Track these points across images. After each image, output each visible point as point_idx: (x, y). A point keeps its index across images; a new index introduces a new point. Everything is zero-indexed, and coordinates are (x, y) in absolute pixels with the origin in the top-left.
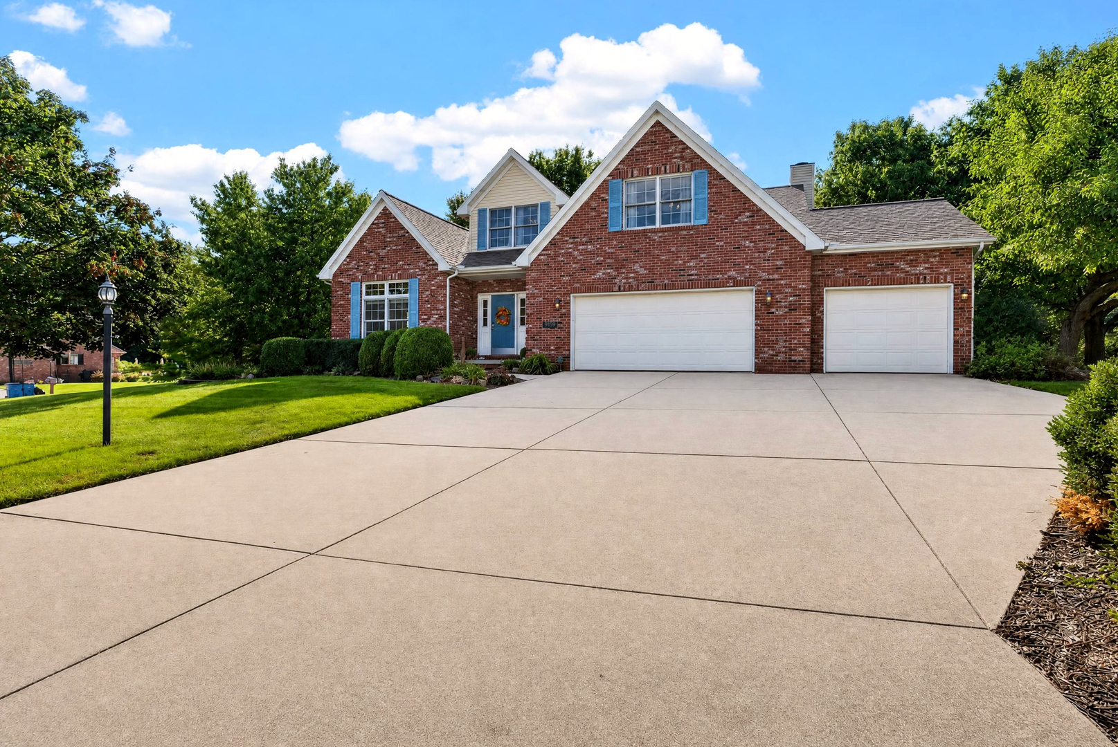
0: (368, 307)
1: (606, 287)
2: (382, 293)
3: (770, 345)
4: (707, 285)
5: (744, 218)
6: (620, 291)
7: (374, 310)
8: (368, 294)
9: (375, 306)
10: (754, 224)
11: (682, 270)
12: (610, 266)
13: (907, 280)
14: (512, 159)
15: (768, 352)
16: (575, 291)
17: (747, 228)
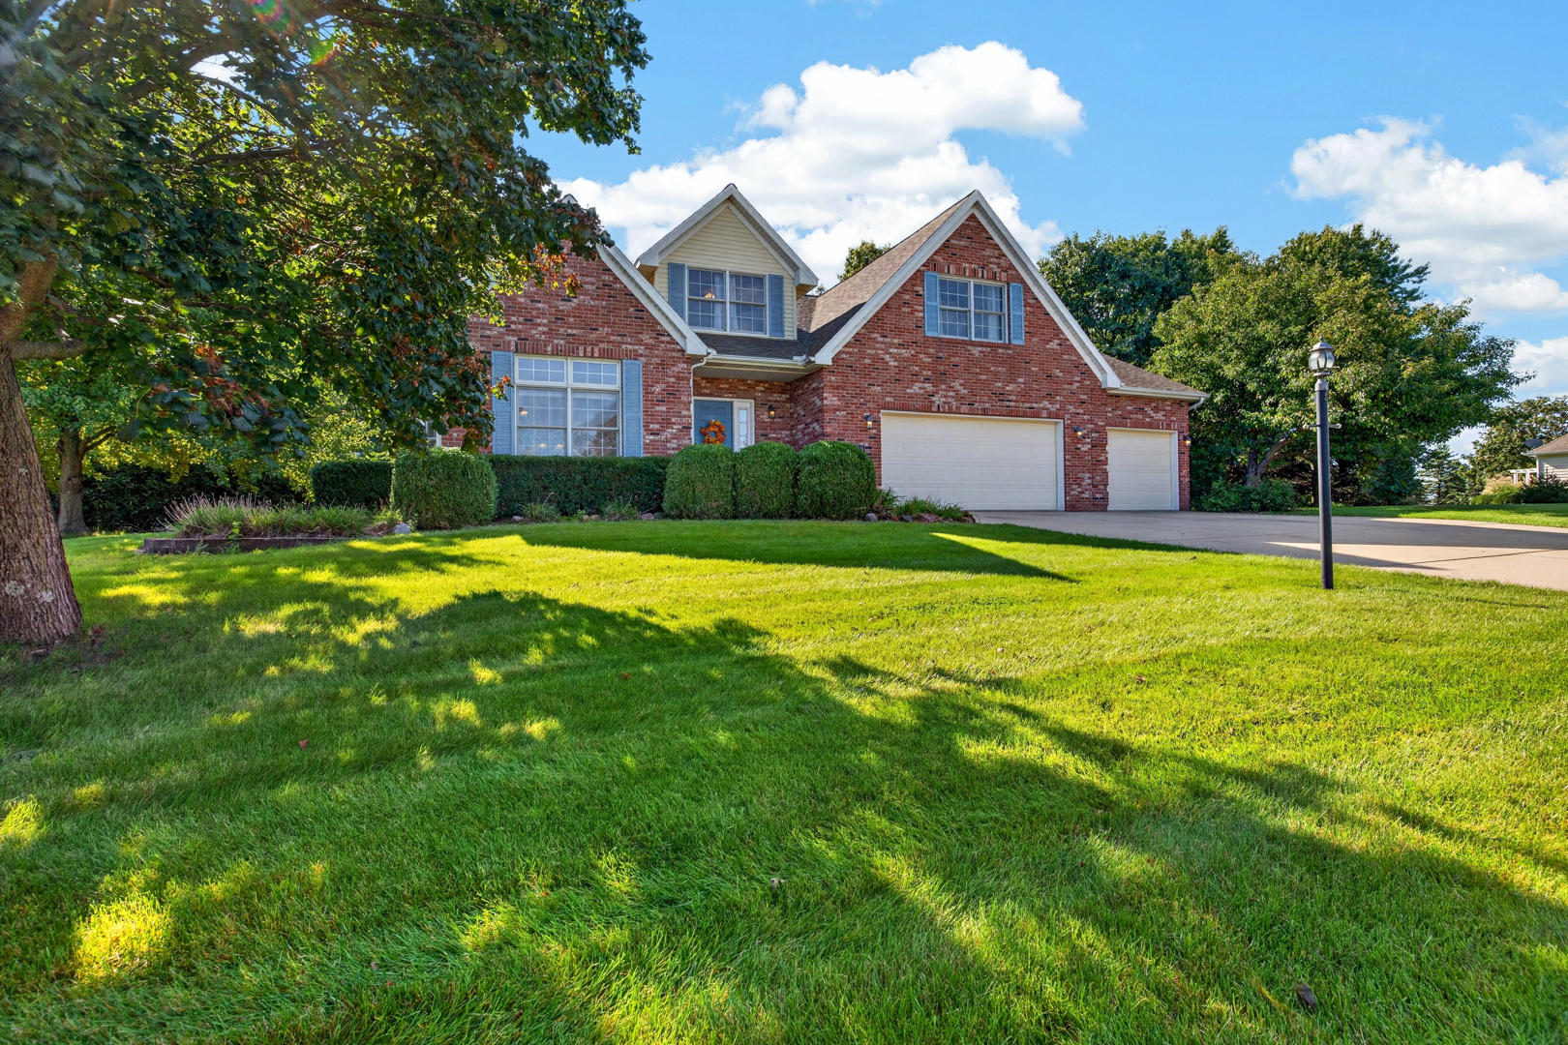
0: (523, 400)
1: (924, 406)
2: (558, 377)
3: (1077, 480)
4: (1025, 414)
5: (1055, 344)
6: (939, 411)
8: (523, 375)
9: (541, 400)
10: (1062, 354)
11: (1001, 395)
12: (927, 380)
13: (1152, 425)
14: (731, 199)
15: (1076, 490)
16: (887, 406)
17: (1057, 356)
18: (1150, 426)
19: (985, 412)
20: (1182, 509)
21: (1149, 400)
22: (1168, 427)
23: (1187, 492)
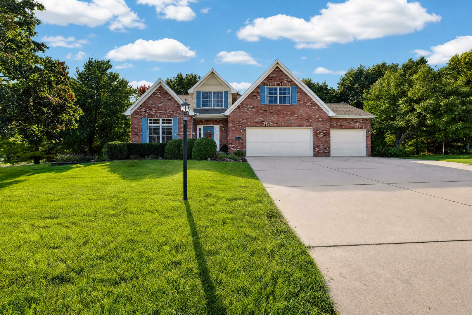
0: (150, 129)
1: (260, 125)
2: (158, 123)
3: (318, 147)
4: (297, 126)
5: (309, 104)
6: (266, 126)
7: (154, 131)
8: (150, 123)
9: (154, 129)
10: (312, 106)
11: (288, 120)
12: (262, 117)
13: (354, 128)
14: (213, 72)
15: (317, 149)
16: (248, 126)
17: (310, 108)
18: (353, 128)
19: (282, 126)
20: (368, 155)
21: (352, 120)
22: (362, 128)
23: (370, 150)
